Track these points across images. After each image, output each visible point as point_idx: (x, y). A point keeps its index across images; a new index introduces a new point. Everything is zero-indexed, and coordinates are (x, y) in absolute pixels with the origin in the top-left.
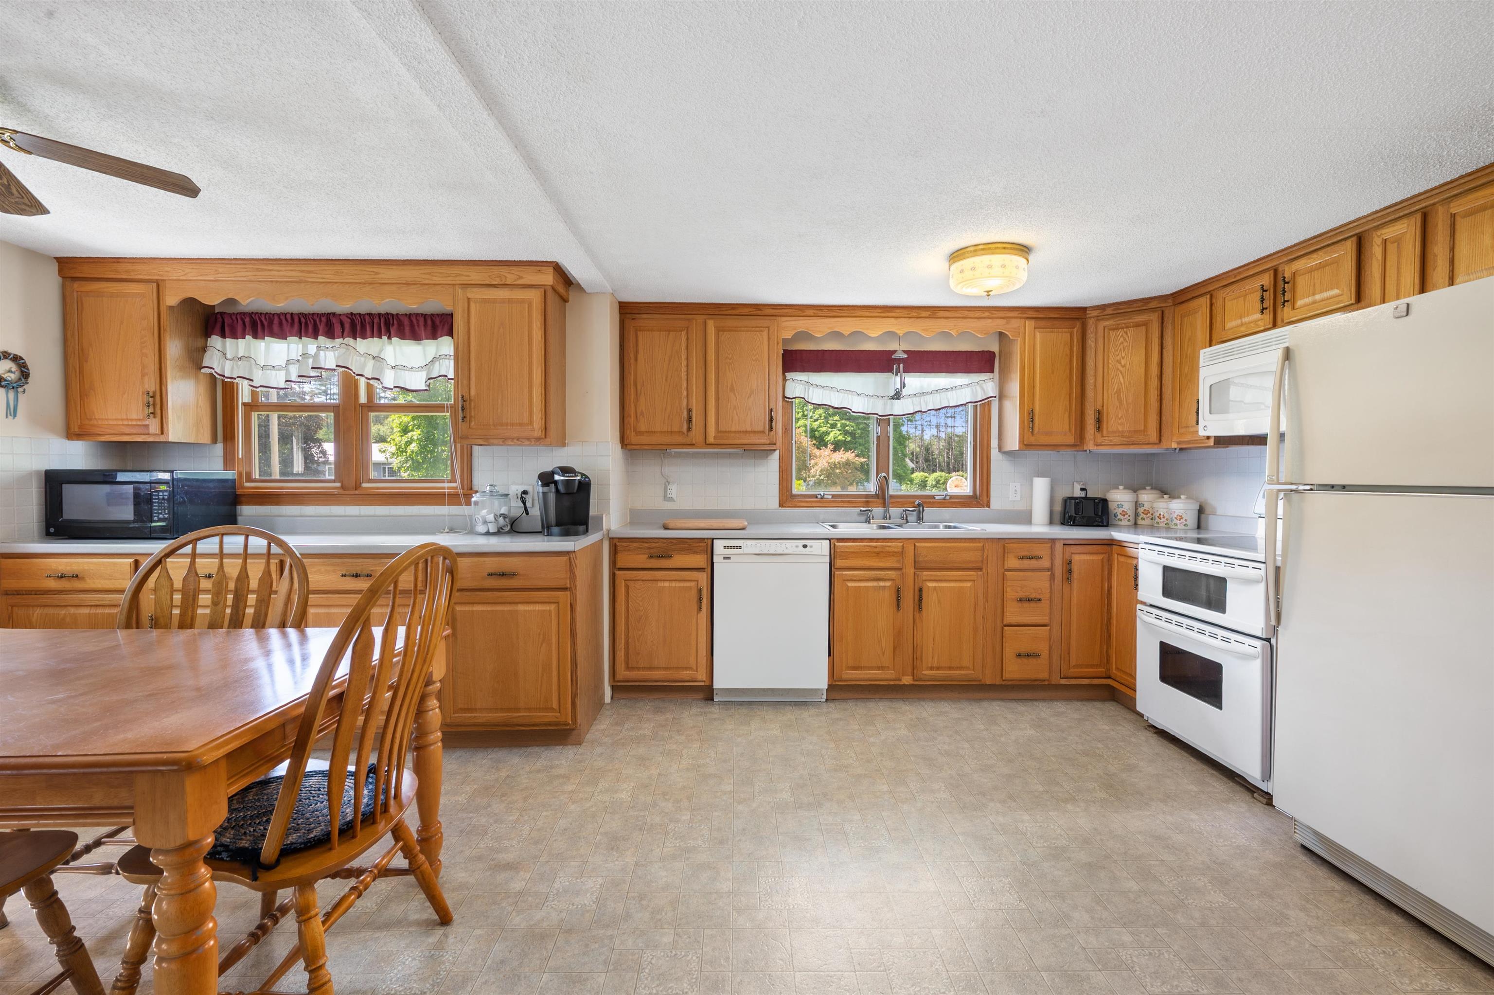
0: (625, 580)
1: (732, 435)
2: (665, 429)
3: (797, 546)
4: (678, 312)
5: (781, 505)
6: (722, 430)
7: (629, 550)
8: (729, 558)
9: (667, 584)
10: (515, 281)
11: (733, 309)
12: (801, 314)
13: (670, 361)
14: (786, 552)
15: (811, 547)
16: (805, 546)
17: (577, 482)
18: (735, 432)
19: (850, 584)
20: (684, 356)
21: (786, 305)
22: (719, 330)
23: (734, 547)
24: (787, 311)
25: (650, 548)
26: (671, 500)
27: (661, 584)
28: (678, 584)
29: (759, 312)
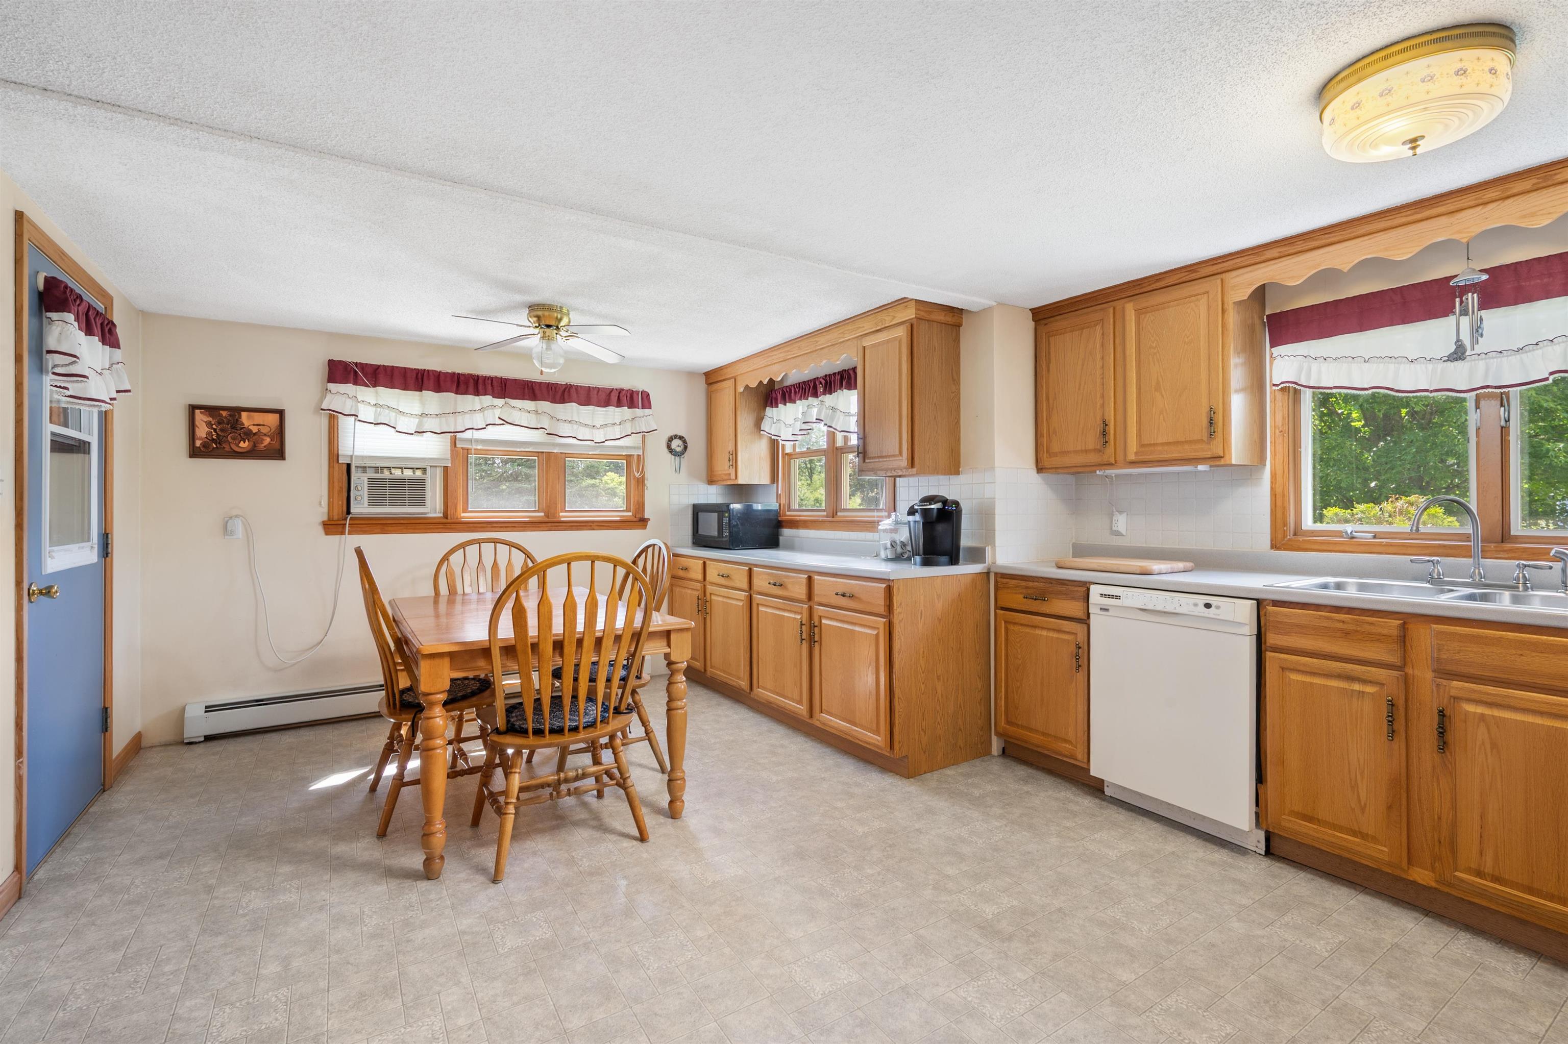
0: (1005, 622)
1: (1160, 448)
2: (1079, 448)
3: (1196, 605)
4: (1092, 304)
5: (1274, 546)
6: (1146, 443)
7: (1008, 588)
8: (1107, 610)
9: (1044, 633)
10: (891, 321)
11: (1158, 280)
12: (1259, 259)
13: (1083, 365)
14: (1179, 610)
15: (1218, 607)
16: (1208, 606)
17: (935, 511)
18: (1163, 444)
19: (1294, 676)
20: (1098, 356)
21: (1231, 254)
22: (1139, 312)
23: (1112, 597)
24: (1234, 261)
25: (1027, 588)
26: (1118, 534)
27: (1038, 632)
28: (1055, 635)
29: (1194, 276)
